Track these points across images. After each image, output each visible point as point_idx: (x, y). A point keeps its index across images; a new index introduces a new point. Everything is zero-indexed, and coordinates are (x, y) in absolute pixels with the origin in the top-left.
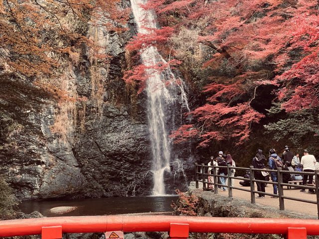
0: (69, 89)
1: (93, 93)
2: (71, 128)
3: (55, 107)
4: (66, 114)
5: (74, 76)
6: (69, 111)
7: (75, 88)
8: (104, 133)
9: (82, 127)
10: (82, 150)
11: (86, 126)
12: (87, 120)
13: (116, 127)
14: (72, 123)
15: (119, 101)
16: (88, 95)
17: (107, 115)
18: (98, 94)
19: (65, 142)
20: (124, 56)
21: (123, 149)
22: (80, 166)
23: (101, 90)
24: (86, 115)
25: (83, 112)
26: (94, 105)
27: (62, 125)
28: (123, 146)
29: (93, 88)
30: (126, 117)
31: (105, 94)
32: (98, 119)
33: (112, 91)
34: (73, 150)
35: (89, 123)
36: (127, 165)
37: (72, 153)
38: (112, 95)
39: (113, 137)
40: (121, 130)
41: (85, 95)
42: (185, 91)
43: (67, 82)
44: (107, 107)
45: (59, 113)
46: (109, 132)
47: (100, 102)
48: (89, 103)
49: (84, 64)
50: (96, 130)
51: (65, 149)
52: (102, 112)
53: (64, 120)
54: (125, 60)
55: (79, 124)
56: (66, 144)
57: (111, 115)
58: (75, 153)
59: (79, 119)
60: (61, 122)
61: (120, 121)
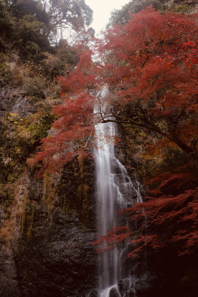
0: (22, 194)
1: (44, 197)
2: (18, 234)
3: (6, 212)
4: (15, 219)
5: (29, 181)
6: (18, 216)
7: (27, 192)
8: (50, 241)
9: (29, 233)
10: (24, 259)
11: (33, 233)
12: (34, 227)
13: (64, 235)
14: (19, 228)
15: (71, 207)
16: (38, 200)
17: (57, 221)
18: (49, 199)
19: (8, 250)
20: (77, 159)
21: (67, 260)
22: (19, 278)
23: (52, 194)
24: (35, 221)
25: (31, 217)
26: (44, 210)
27: (9, 230)
28: (67, 256)
29: (44, 192)
30: (76, 224)
31: (57, 199)
32: (47, 225)
33: (64, 196)
34: (15, 258)
35: (36, 229)
36: (70, 280)
37: (13, 262)
38: (63, 200)
39: (58, 245)
40: (69, 238)
41: (35, 200)
42: (142, 194)
43: (21, 187)
44: (57, 213)
45: (8, 218)
46: (56, 240)
47: (50, 207)
48: (38, 207)
49: (38, 169)
50: (42, 237)
51: (7, 257)
52: (51, 218)
53: (12, 225)
54: (78, 163)
55: (25, 230)
56: (9, 252)
57: (61, 220)
58: (16, 262)
59: (26, 224)
60: (8, 228)
61: (69, 228)
